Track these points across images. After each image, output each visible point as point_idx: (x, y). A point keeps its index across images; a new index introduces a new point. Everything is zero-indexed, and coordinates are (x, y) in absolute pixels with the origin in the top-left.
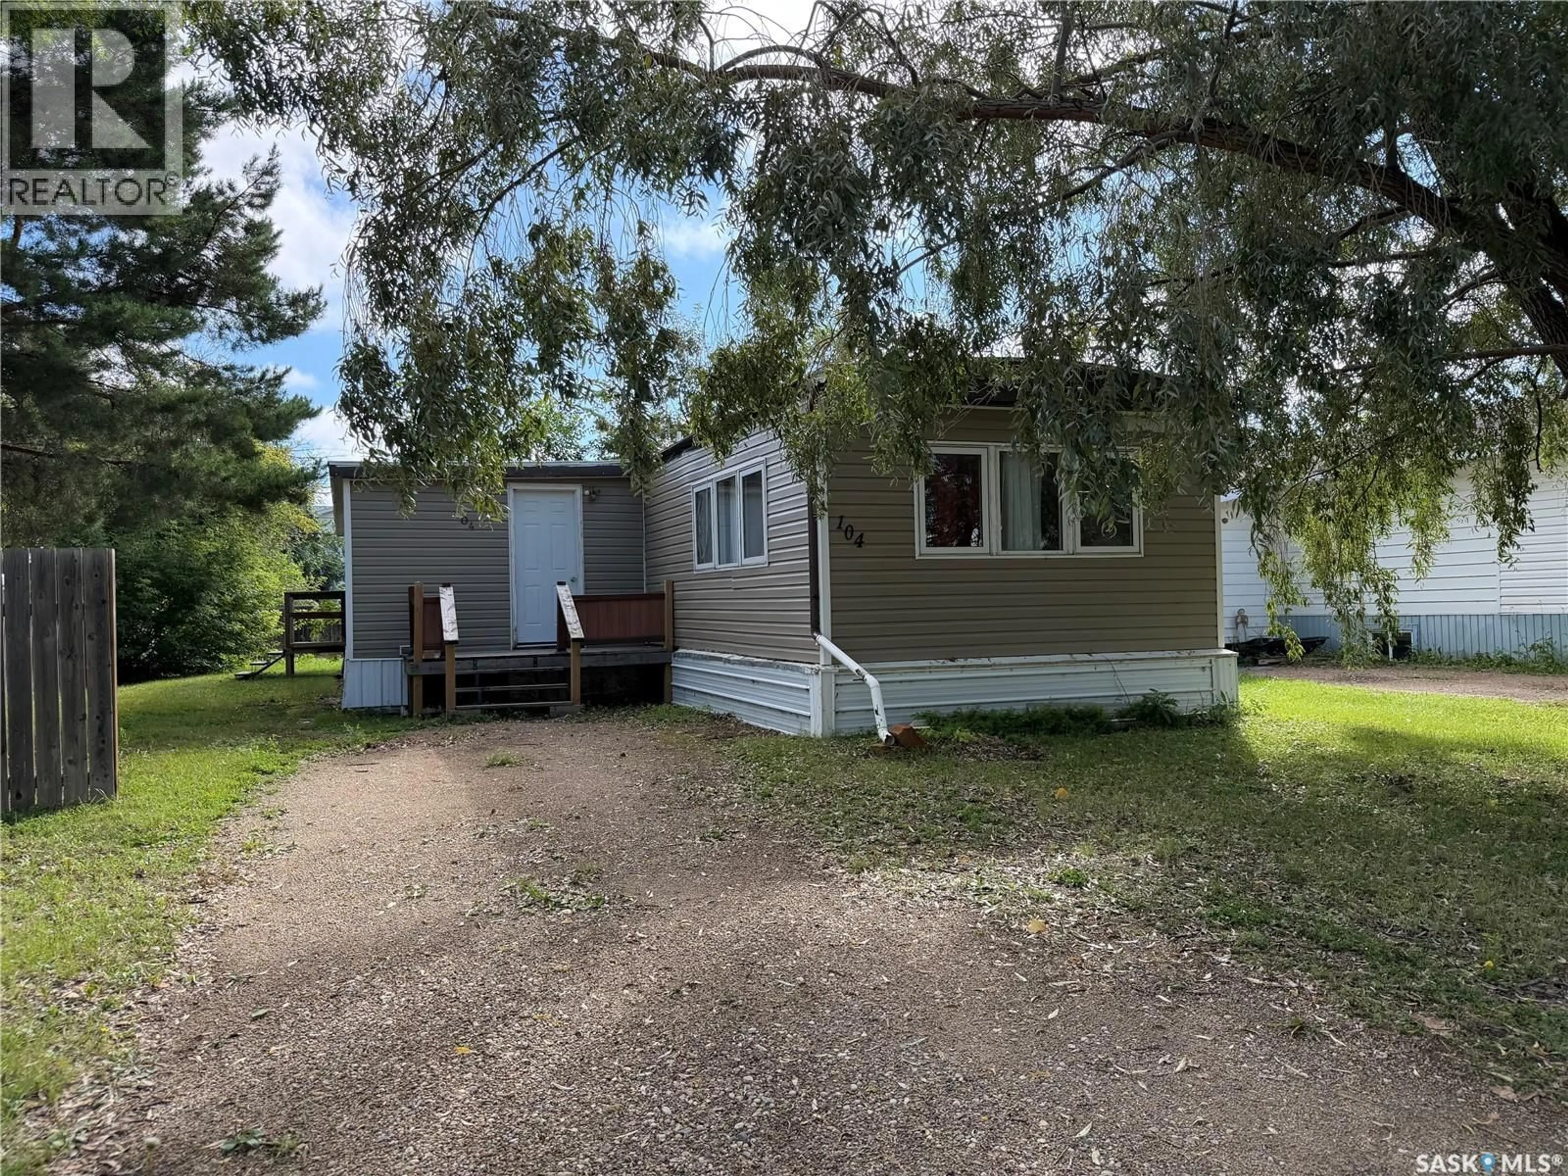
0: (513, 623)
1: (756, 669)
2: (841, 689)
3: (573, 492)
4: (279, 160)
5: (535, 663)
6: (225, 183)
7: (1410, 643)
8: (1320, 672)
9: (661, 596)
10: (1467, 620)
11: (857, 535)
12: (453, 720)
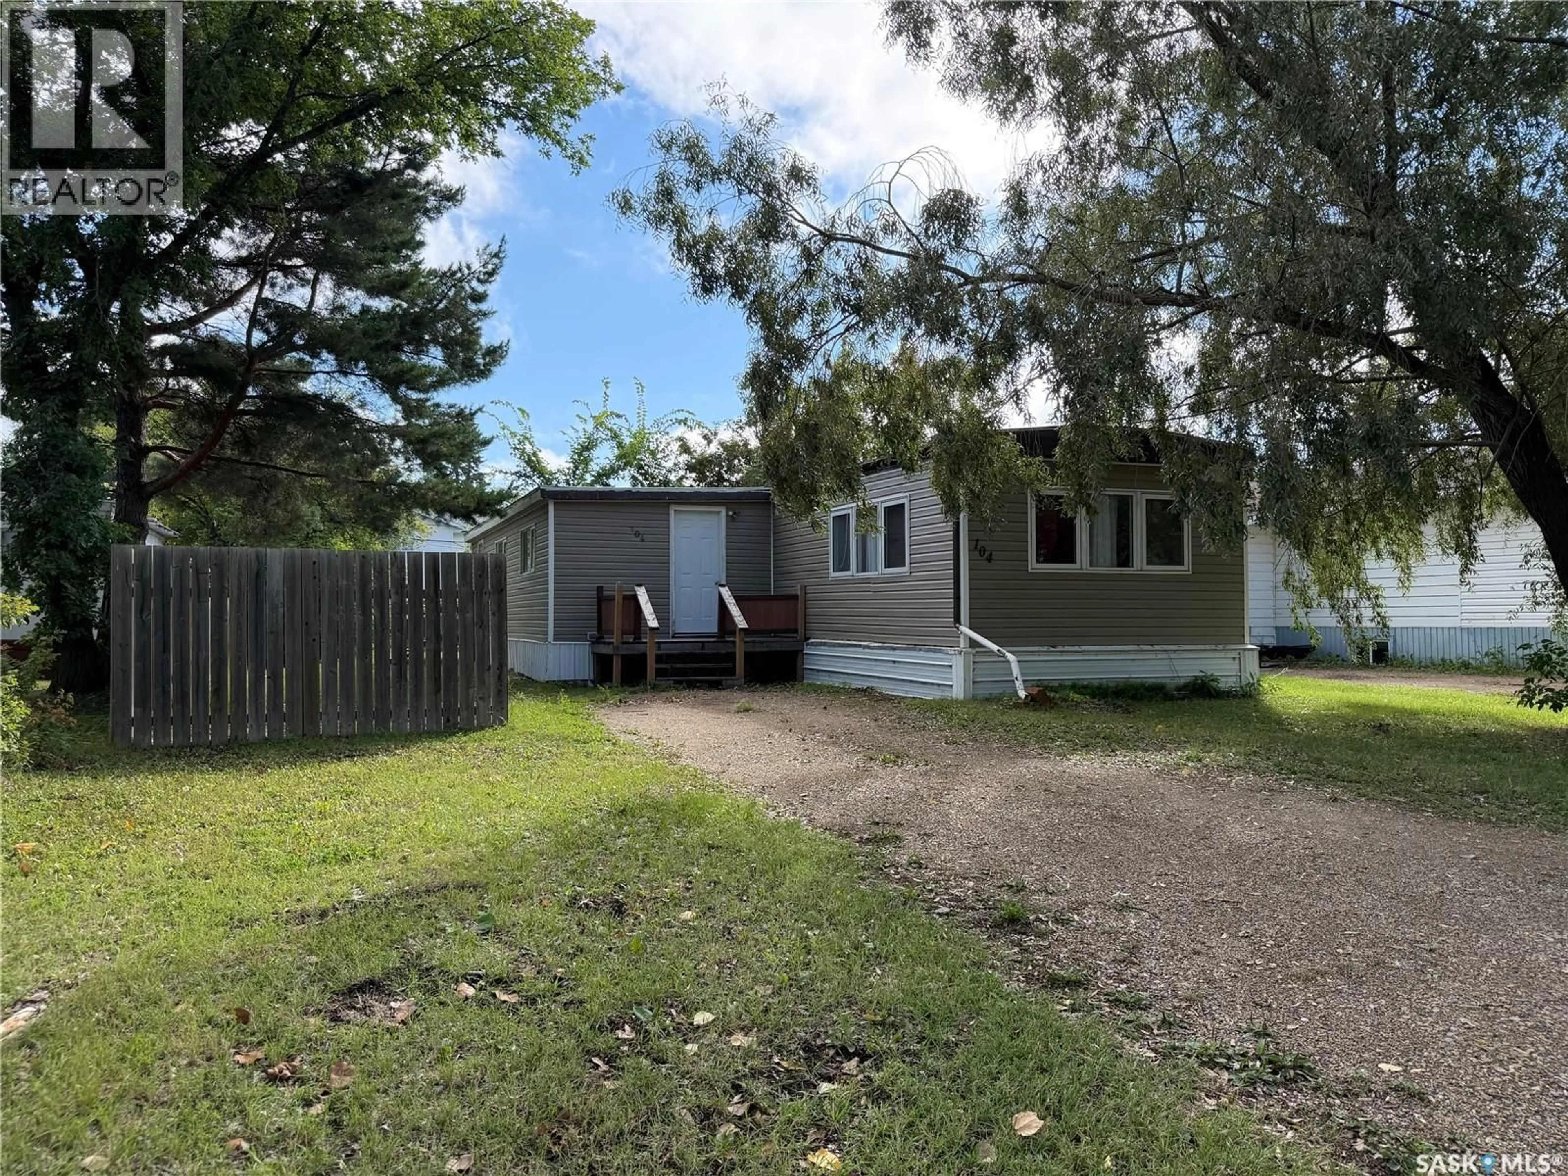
0: (673, 617)
1: (897, 652)
2: (977, 666)
3: (719, 513)
4: (506, 247)
5: (703, 648)
6: (464, 265)
7: (1387, 650)
8: (1314, 672)
9: (795, 597)
10: (1434, 632)
11: (987, 553)
12: (655, 688)
